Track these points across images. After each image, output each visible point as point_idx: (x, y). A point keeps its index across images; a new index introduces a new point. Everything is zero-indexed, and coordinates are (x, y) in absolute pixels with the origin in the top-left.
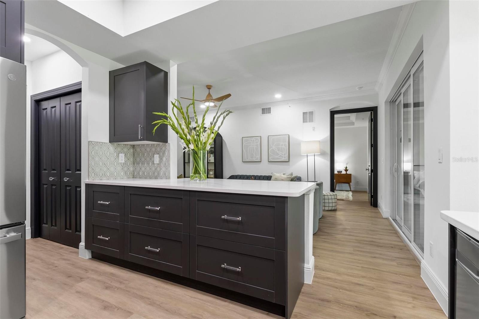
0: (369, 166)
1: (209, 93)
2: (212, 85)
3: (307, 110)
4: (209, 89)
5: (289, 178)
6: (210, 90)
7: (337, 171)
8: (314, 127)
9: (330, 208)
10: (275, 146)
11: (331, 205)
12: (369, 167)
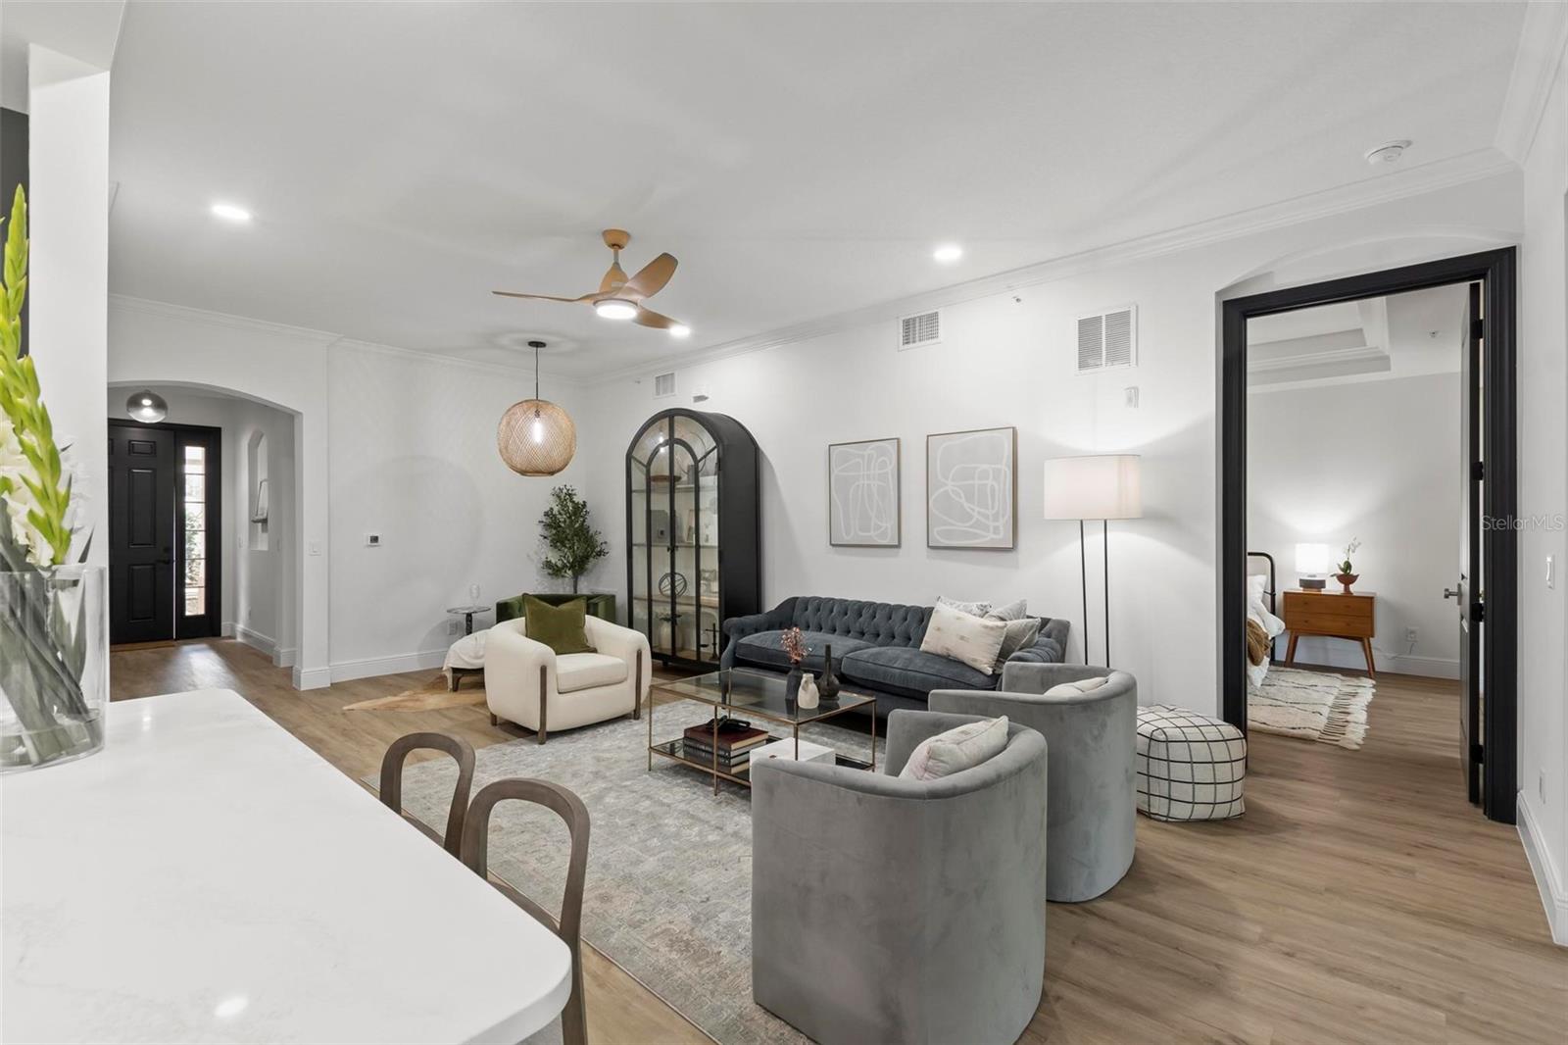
0: (1463, 577)
1: (616, 264)
2: (629, 231)
3: (1101, 306)
4: (616, 246)
5: (992, 633)
6: (620, 251)
7: (1301, 580)
8: (1136, 389)
9: (1202, 812)
10: (953, 480)
11: (1205, 793)
12: (1462, 583)
